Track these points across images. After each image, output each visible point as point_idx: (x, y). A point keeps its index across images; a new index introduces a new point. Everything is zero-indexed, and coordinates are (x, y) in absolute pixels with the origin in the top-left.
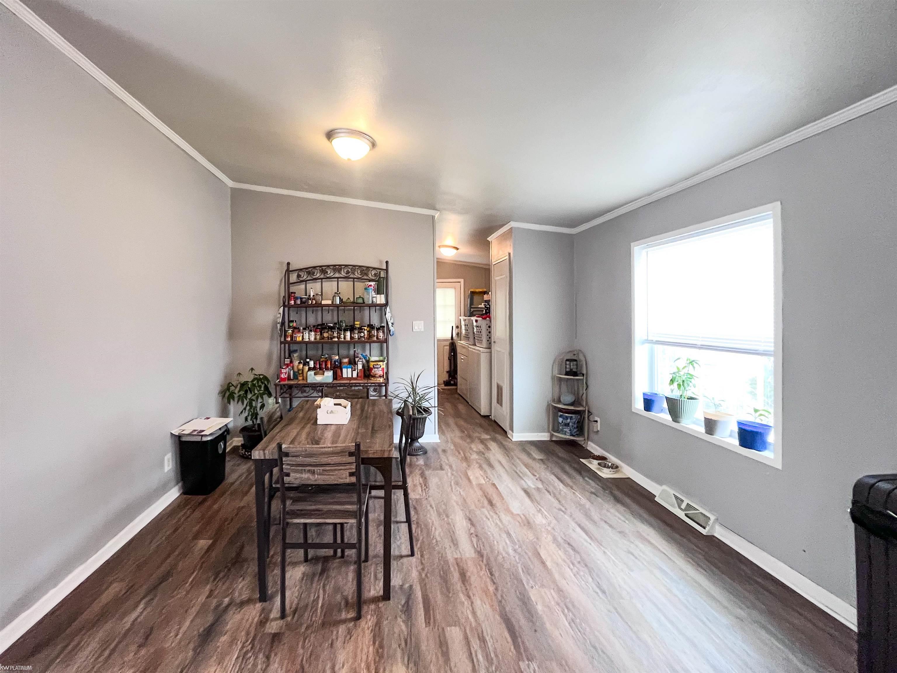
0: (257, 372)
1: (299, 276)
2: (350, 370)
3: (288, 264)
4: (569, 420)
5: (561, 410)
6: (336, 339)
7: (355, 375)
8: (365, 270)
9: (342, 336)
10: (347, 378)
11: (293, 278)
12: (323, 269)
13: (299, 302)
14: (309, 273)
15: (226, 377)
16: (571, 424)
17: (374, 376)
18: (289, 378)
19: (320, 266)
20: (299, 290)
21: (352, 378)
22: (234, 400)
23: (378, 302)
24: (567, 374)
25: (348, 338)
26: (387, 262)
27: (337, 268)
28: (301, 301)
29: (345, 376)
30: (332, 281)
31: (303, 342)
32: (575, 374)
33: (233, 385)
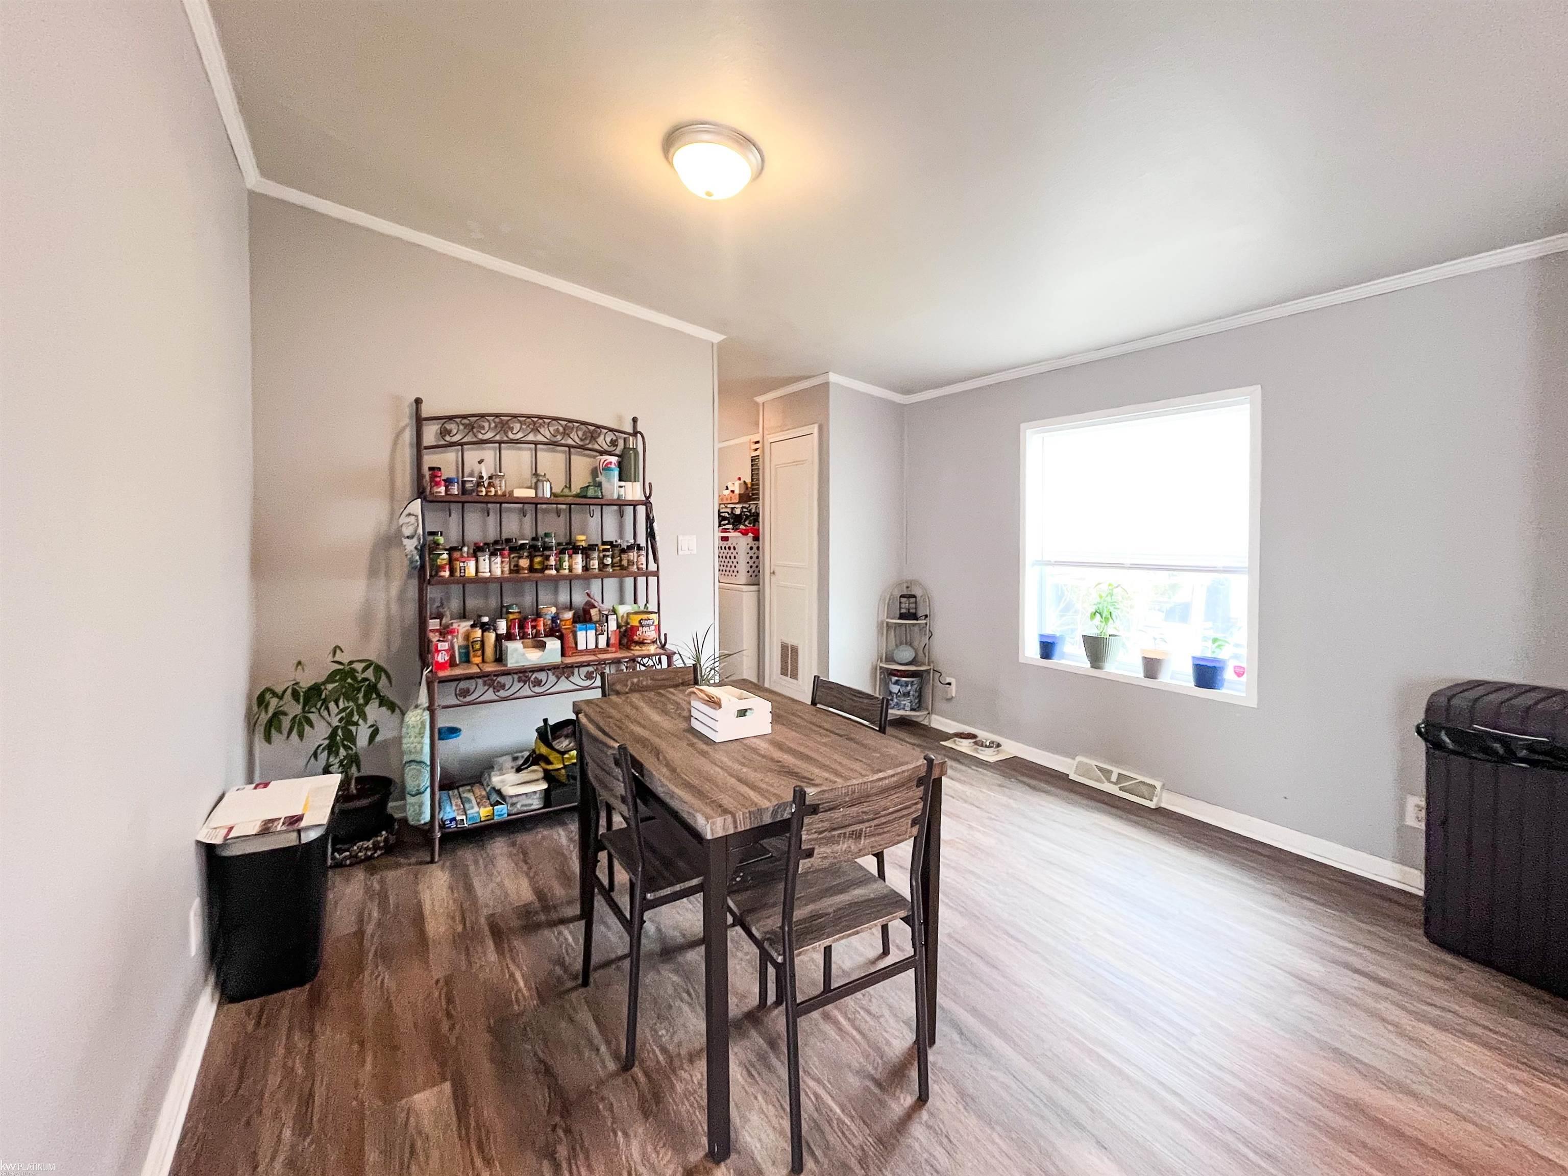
0: (344, 658)
1: (444, 432)
2: (592, 634)
3: (418, 401)
4: (909, 688)
5: (893, 673)
6: (554, 572)
7: (602, 643)
8: (593, 431)
9: (566, 564)
10: (587, 651)
11: (430, 434)
12: (503, 421)
13: (455, 490)
14: (471, 428)
15: (254, 678)
16: (912, 693)
17: (641, 643)
18: (452, 663)
19: (497, 416)
20: (447, 461)
21: (597, 650)
22: (280, 731)
23: (629, 497)
24: (902, 616)
25: (578, 568)
26: (635, 420)
27: (534, 422)
28: (464, 491)
29: (581, 646)
30: (520, 449)
31: (478, 580)
32: (914, 617)
33: (274, 694)
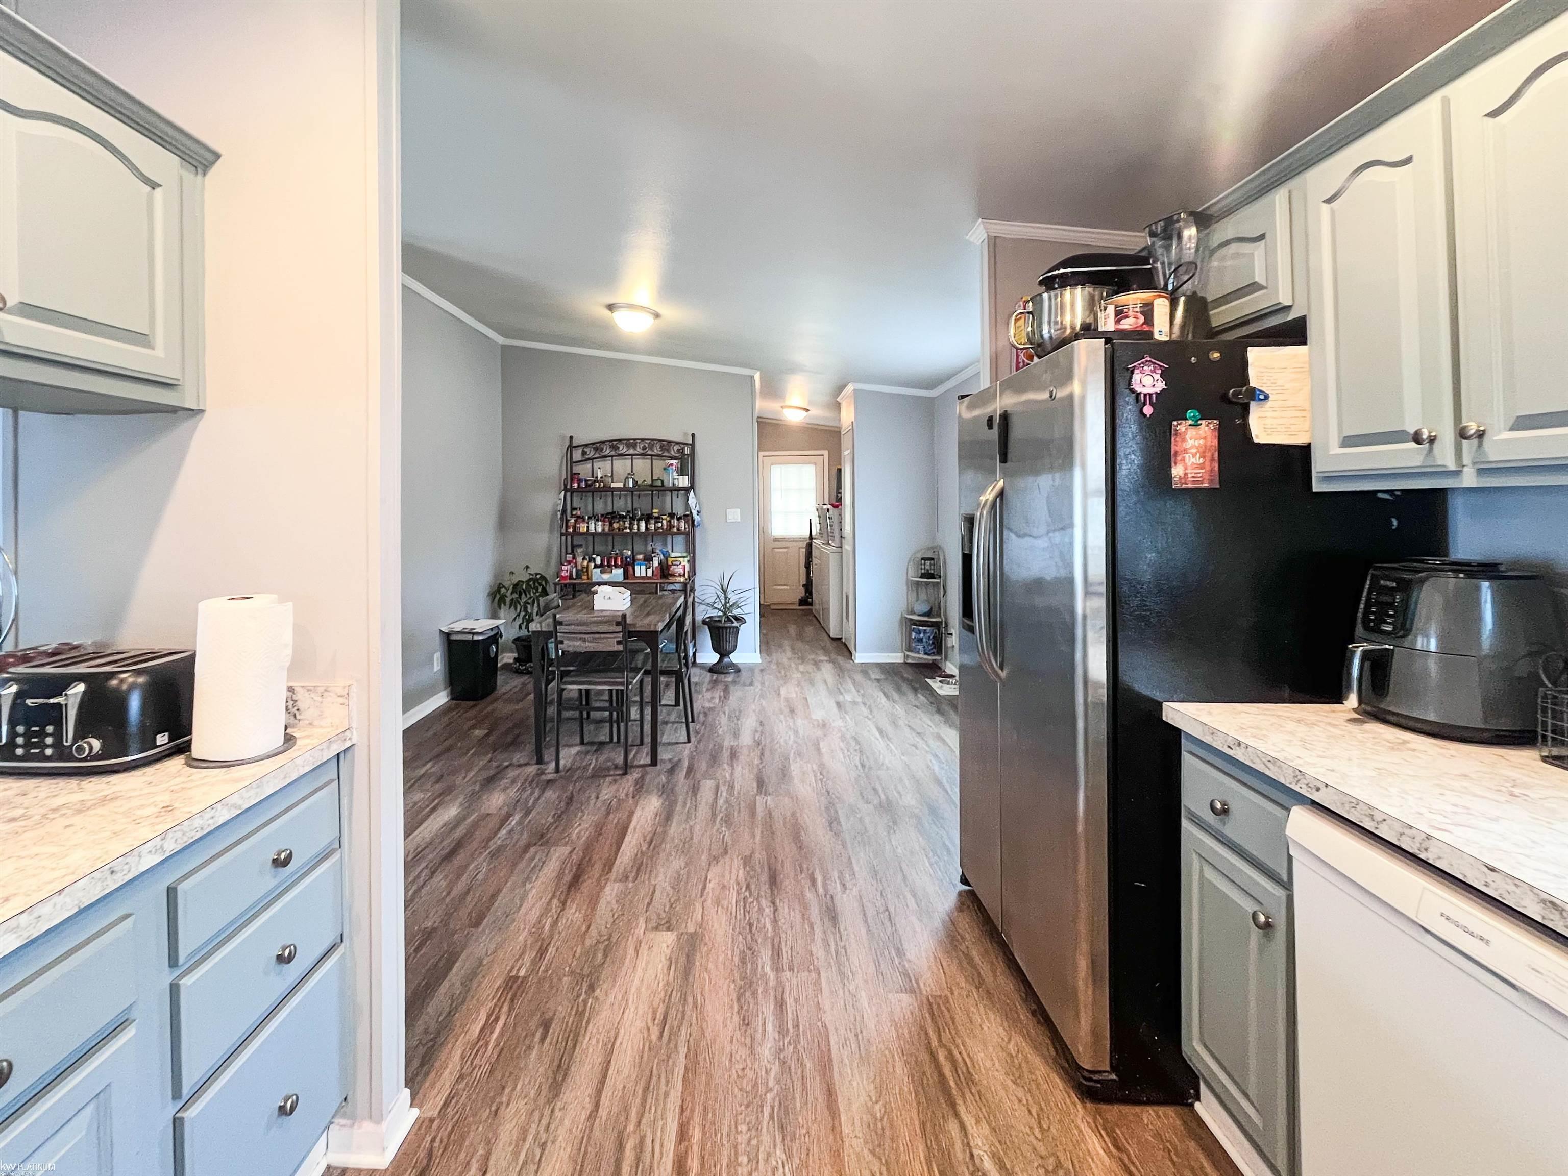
0: (532, 571)
1: (584, 453)
2: (643, 567)
3: (571, 437)
4: (922, 635)
5: (915, 623)
6: (628, 531)
7: (650, 573)
8: (666, 445)
9: (636, 527)
10: (643, 578)
11: (577, 455)
12: (614, 444)
13: (583, 485)
14: (596, 449)
15: (496, 577)
16: (924, 640)
17: (673, 575)
18: (571, 577)
19: (611, 441)
20: (584, 470)
21: (646, 577)
22: (505, 604)
23: (681, 485)
24: (922, 576)
25: (643, 529)
26: (693, 435)
27: (631, 443)
28: (587, 485)
29: (637, 574)
30: (625, 459)
31: (587, 533)
32: (932, 576)
33: (504, 587)
